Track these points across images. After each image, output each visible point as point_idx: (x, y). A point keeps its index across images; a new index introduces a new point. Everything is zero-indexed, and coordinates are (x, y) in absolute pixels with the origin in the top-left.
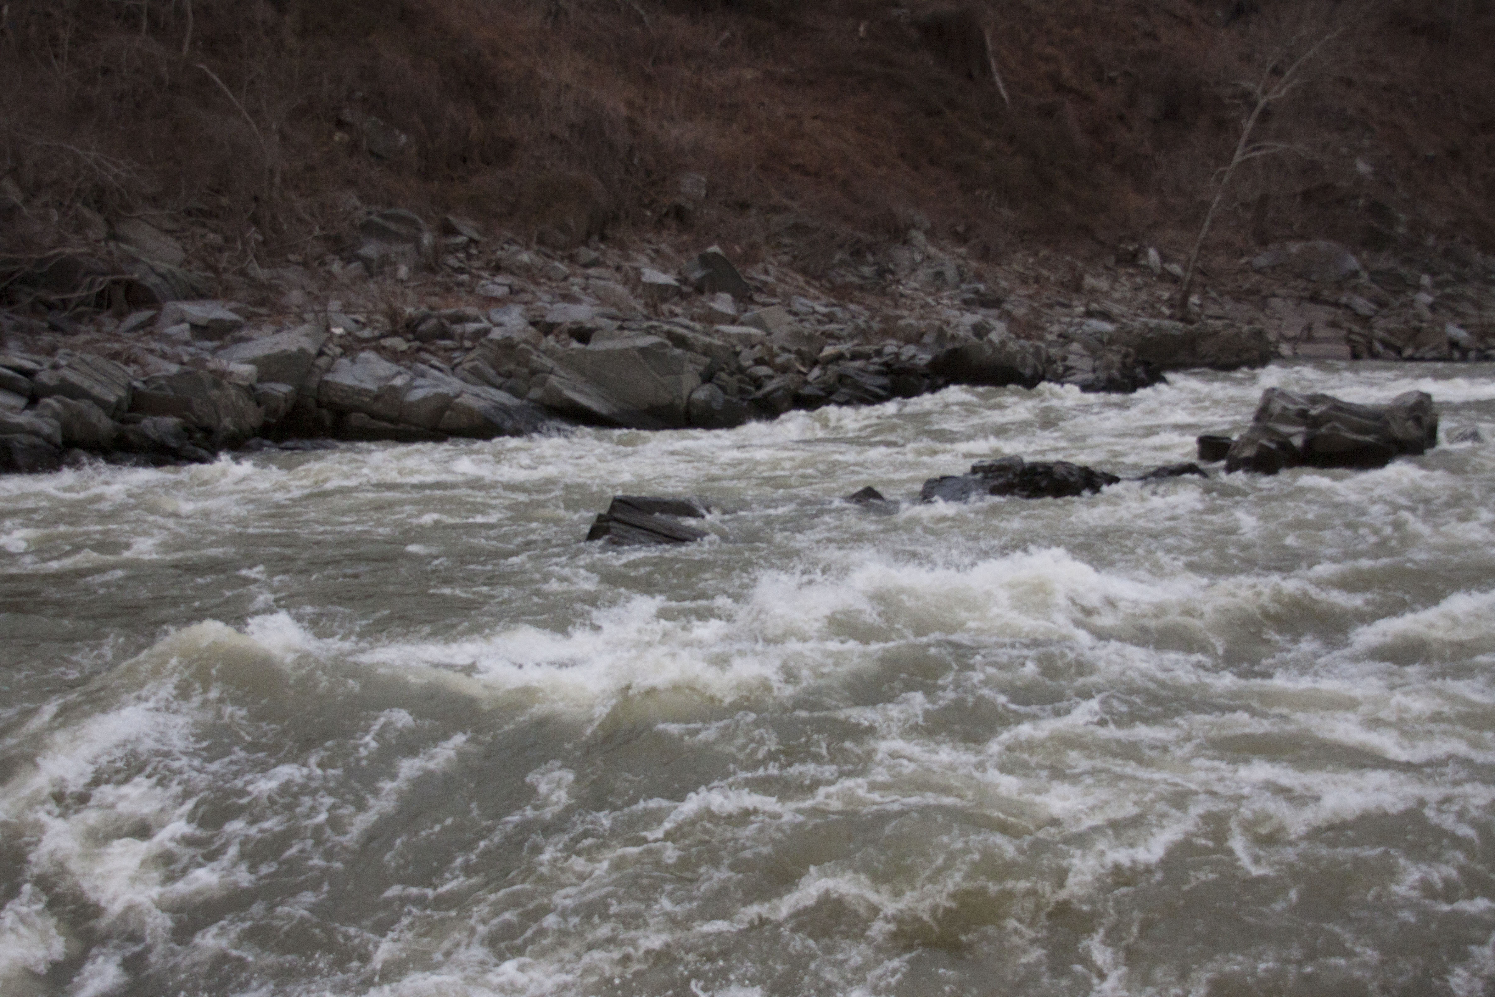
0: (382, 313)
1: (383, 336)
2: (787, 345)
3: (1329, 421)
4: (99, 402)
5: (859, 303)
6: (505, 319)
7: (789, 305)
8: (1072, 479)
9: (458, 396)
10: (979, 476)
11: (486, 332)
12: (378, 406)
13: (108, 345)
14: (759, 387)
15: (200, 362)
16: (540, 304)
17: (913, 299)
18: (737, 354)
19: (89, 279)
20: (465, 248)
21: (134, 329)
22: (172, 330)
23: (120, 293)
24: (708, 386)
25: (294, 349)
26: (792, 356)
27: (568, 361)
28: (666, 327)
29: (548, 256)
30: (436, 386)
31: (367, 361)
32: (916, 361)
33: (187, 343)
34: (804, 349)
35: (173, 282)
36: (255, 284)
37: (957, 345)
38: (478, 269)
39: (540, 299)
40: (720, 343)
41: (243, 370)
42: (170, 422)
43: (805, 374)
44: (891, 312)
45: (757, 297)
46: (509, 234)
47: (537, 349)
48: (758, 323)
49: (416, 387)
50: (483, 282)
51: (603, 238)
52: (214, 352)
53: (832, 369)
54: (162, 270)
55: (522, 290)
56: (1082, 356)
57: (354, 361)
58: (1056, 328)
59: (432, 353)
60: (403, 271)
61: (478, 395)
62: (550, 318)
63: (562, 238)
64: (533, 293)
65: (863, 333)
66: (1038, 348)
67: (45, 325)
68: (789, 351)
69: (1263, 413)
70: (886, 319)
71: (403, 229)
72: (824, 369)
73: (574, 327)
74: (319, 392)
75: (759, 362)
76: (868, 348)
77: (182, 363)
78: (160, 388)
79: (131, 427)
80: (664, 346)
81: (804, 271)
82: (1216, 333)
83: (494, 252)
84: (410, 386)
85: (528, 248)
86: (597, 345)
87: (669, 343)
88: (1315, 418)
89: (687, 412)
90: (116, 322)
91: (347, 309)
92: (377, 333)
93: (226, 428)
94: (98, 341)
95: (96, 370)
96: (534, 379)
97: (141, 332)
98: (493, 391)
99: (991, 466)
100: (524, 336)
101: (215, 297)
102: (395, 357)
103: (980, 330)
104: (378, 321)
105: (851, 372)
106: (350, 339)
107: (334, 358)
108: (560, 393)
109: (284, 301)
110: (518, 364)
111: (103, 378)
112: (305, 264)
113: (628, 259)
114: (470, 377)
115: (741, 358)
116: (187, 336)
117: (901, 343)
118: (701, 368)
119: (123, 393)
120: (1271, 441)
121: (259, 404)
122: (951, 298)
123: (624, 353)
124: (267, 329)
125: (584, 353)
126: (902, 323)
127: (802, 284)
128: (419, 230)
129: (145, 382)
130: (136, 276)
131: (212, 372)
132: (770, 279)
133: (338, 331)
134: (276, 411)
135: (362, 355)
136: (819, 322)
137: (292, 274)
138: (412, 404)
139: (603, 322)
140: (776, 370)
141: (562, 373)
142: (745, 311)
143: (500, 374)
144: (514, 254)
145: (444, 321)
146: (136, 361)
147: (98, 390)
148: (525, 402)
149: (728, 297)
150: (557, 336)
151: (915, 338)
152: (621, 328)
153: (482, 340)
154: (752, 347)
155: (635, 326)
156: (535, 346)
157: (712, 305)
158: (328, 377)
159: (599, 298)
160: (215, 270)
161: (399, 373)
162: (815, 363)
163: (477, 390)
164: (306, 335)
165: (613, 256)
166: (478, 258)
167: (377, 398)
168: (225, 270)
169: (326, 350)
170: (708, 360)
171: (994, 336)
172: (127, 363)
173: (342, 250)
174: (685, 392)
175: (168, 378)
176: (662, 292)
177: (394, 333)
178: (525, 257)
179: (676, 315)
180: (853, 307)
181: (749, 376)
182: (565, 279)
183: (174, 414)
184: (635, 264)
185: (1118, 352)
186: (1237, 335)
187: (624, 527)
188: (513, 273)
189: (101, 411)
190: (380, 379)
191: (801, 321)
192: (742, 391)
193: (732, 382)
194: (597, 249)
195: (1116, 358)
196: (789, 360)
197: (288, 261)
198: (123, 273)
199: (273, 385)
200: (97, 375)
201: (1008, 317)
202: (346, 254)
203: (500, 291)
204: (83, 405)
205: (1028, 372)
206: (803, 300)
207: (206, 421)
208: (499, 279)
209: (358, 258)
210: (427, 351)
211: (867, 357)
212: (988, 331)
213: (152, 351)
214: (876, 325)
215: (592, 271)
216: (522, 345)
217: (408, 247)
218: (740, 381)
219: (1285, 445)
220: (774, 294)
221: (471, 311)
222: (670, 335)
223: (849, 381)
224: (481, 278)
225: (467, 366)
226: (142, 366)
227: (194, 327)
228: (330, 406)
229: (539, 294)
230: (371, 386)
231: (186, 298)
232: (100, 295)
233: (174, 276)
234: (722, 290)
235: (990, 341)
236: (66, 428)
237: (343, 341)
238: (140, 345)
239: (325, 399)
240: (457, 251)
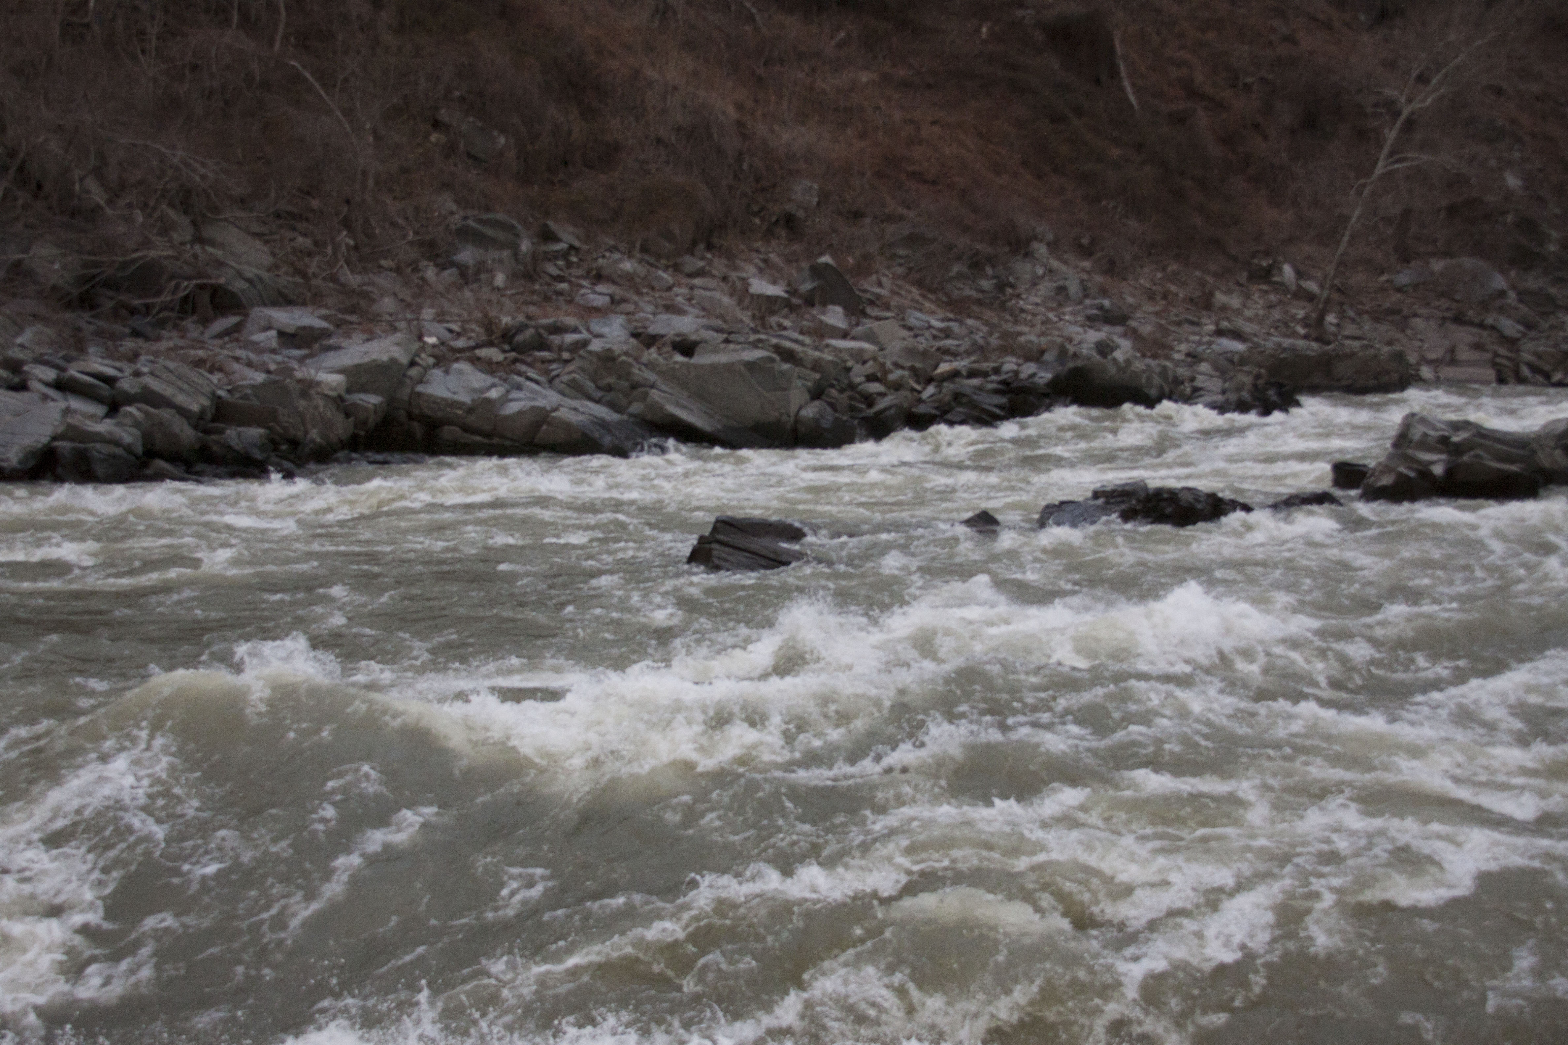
0: (477, 322)
1: (478, 346)
2: (901, 361)
3: (1471, 449)
4: (182, 411)
5: (977, 318)
6: (605, 330)
7: (903, 319)
8: (1199, 506)
9: (555, 409)
10: (1100, 501)
11: (585, 343)
12: (471, 419)
13: (192, 352)
14: (871, 405)
15: (287, 371)
16: (642, 315)
17: (1034, 315)
18: (848, 370)
19: (173, 283)
20: (565, 255)
21: (219, 336)
22: (259, 337)
23: (206, 297)
24: (817, 403)
25: (385, 358)
26: (906, 373)
27: (671, 375)
28: (774, 341)
29: (652, 265)
30: (533, 399)
31: (460, 372)
32: (1036, 379)
33: (274, 351)
34: (918, 365)
35: (260, 287)
36: (345, 290)
37: (1079, 363)
38: (578, 277)
39: (642, 310)
40: (830, 358)
41: (332, 380)
42: (255, 433)
43: (919, 392)
44: (1010, 327)
45: (869, 310)
46: (611, 243)
47: (638, 362)
48: (870, 337)
49: (512, 400)
50: (583, 291)
51: (710, 247)
52: (301, 360)
53: (948, 387)
54: (249, 275)
55: (624, 300)
56: (1211, 376)
57: (447, 372)
58: (1184, 347)
59: (529, 365)
60: (500, 279)
61: (575, 409)
62: (653, 329)
63: (667, 246)
64: (636, 303)
65: (981, 350)
66: (1165, 368)
67: (127, 330)
68: (903, 368)
69: (1402, 439)
70: (1005, 335)
71: (501, 235)
72: (939, 387)
73: (678, 339)
74: (410, 404)
75: (871, 378)
76: (986, 366)
77: (268, 372)
78: (245, 397)
79: (214, 437)
80: (772, 360)
81: (920, 284)
82: (1353, 354)
83: (596, 259)
84: (505, 399)
85: (630, 256)
86: (702, 359)
87: (777, 358)
88: (1457, 445)
89: (795, 430)
90: (201, 328)
91: (441, 317)
92: (472, 343)
93: (313, 441)
94: (182, 348)
95: (179, 377)
96: (636, 393)
97: (226, 339)
98: (591, 405)
99: (1114, 491)
100: (625, 348)
101: (304, 304)
102: (490, 368)
103: (1104, 348)
104: (473, 331)
105: (968, 391)
106: (443, 348)
107: (426, 369)
108: (662, 408)
109: (375, 308)
110: (619, 377)
111: (186, 387)
112: (398, 270)
113: (736, 268)
114: (568, 391)
115: (852, 374)
116: (274, 344)
117: (1021, 361)
118: (810, 384)
119: (206, 402)
120: (1410, 468)
121: (347, 415)
122: (1074, 314)
123: (729, 367)
124: (358, 337)
125: (688, 366)
126: (1022, 339)
127: (918, 297)
128: (517, 236)
129: (229, 391)
130: (222, 281)
131: (299, 381)
132: (883, 292)
133: (431, 340)
134: (365, 423)
135: (456, 366)
136: (935, 337)
137: (384, 281)
138: (507, 417)
139: (708, 335)
140: (889, 388)
141: (664, 387)
142: (857, 325)
143: (598, 388)
144: (616, 262)
145: (542, 331)
146: (220, 369)
147: (180, 399)
148: (625, 417)
149: (839, 309)
150: (659, 348)
151: (1036, 356)
152: (727, 341)
153: (582, 352)
154: (864, 362)
155: (741, 339)
156: (637, 359)
157: (823, 318)
158: (420, 388)
159: (704, 309)
160: (304, 275)
161: (494, 385)
162: (929, 380)
163: (575, 403)
164: (398, 344)
165: (719, 265)
166: (579, 266)
167: (470, 410)
168: (315, 275)
169: (417, 359)
170: (817, 376)
171: (1118, 355)
172: (211, 371)
173: (437, 255)
174: (793, 409)
175: (253, 387)
176: (770, 304)
177: (489, 344)
178: (628, 266)
179: (785, 328)
180: (970, 322)
181: (860, 393)
182: (669, 289)
183: (260, 425)
184: (744, 275)
185: (1249, 373)
186: (1376, 357)
187: (727, 549)
188: (614, 282)
189: (184, 421)
190: (474, 390)
191: (916, 336)
192: (852, 409)
193: (843, 399)
194: (702, 258)
195: (1247, 380)
196: (902, 377)
197: (380, 266)
198: (209, 277)
199: (363, 396)
200: (180, 383)
201: (1133, 334)
202: (440, 261)
203: (600, 301)
204: (165, 414)
205: (1153, 392)
206: (918, 314)
207: (292, 432)
208: (599, 288)
209: (453, 264)
210: (523, 362)
211: (985, 374)
212: (1112, 350)
213: (237, 359)
214: (994, 341)
215: (697, 281)
216: (623, 358)
217: (506, 254)
218: (851, 398)
219: (1425, 473)
220: (888, 308)
221: (570, 321)
222: (777, 349)
223: (965, 400)
224: (582, 287)
225: (565, 378)
226: (227, 374)
227: (281, 334)
228: (422, 418)
229: (641, 304)
230: (465, 398)
231: (274, 304)
232: (185, 299)
233: (261, 280)
234: (834, 303)
235: (1114, 360)
236: (147, 437)
237: (436, 351)
238: (225, 352)
239: (416, 411)
240: (556, 258)
